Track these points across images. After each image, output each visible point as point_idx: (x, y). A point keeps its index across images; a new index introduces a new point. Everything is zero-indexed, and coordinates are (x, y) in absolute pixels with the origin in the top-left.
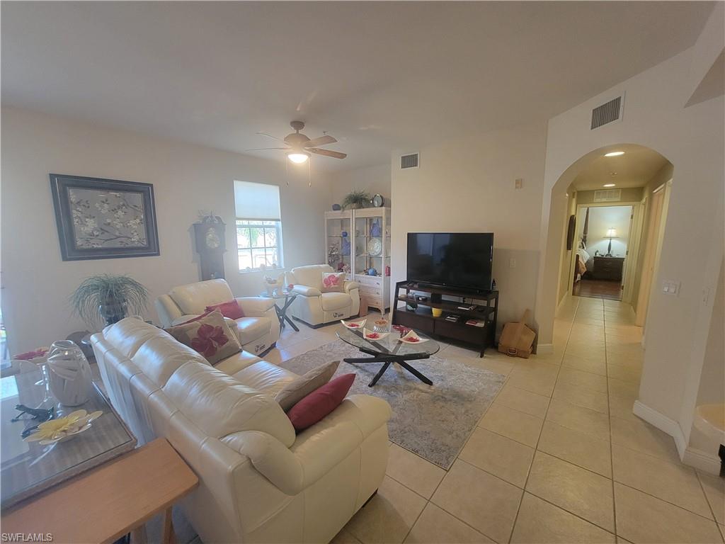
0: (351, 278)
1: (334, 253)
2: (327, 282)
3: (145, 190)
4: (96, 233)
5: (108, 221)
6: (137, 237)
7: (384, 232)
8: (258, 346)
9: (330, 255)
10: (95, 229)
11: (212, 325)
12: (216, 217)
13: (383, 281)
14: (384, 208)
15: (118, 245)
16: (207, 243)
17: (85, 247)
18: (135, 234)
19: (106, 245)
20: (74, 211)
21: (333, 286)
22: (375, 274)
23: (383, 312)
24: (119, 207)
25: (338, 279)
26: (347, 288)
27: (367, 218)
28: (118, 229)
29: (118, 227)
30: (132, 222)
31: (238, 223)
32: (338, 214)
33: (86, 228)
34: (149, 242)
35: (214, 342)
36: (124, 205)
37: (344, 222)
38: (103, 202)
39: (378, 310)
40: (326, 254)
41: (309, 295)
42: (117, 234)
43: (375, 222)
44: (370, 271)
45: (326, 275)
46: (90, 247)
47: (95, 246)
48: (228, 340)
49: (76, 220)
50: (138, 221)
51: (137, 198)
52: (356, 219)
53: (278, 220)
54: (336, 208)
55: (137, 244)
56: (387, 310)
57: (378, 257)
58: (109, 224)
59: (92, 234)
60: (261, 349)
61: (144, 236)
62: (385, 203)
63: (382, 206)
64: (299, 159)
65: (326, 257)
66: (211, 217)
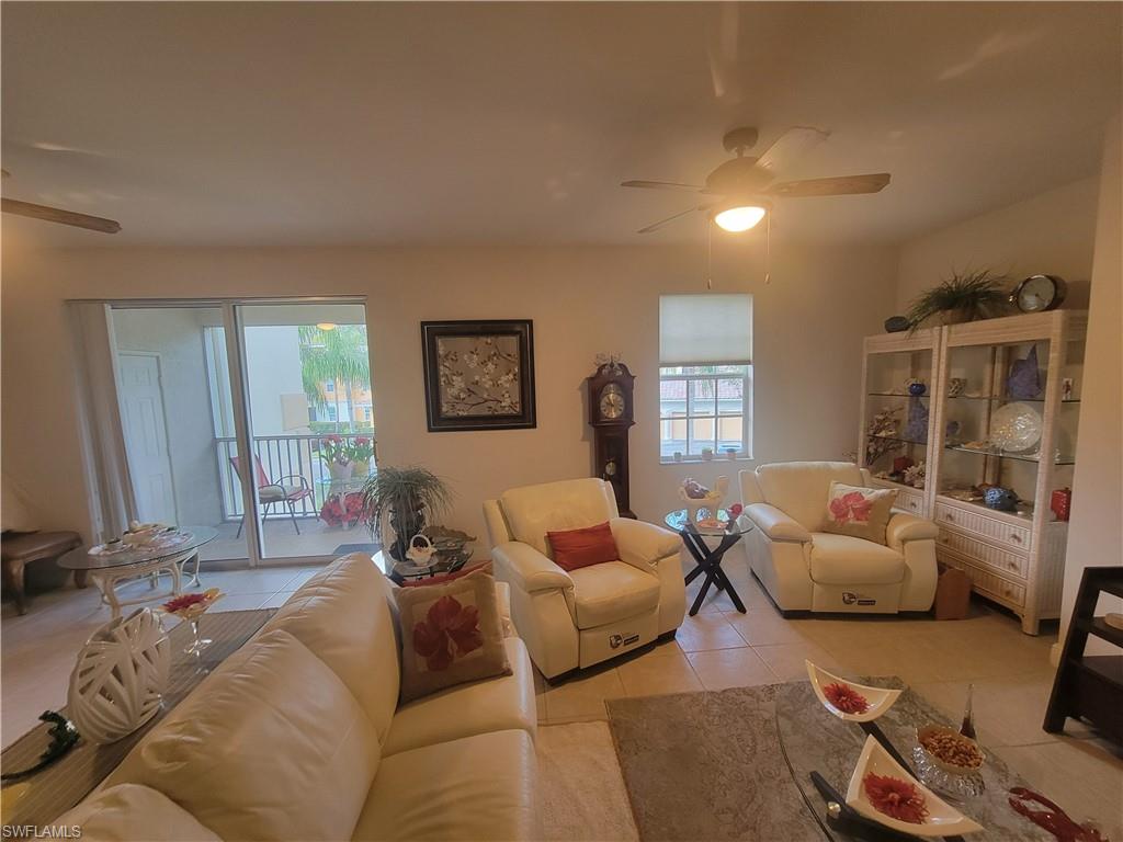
0: (924, 505)
1: (883, 434)
2: (839, 508)
3: (521, 331)
4: (462, 396)
5: (477, 378)
6: (509, 402)
7: (1051, 385)
8: (618, 638)
9: (874, 439)
10: (461, 390)
11: (460, 601)
12: (620, 365)
13: (1036, 535)
14: (1057, 314)
15: (486, 413)
16: (602, 409)
17: (450, 414)
18: (507, 395)
19: (473, 412)
20: (442, 368)
21: (851, 522)
22: (1010, 504)
23: (1029, 625)
24: (490, 358)
25: (869, 506)
26: (896, 532)
27: (994, 347)
28: (487, 390)
29: (487, 386)
30: (504, 378)
31: (664, 371)
32: (898, 342)
33: (453, 388)
34: (523, 408)
35: (451, 640)
36: (495, 354)
37: (919, 359)
38: (472, 353)
39: (1010, 615)
40: (861, 433)
41: (779, 537)
42: (485, 396)
43: (1024, 355)
44: (993, 495)
45: (840, 490)
46: (455, 414)
47: (461, 413)
48: (480, 644)
49: (443, 379)
50: (511, 376)
51: (511, 343)
52: (950, 349)
53: (745, 362)
54: (896, 325)
55: (507, 411)
56: (1049, 626)
57: (1027, 456)
58: (477, 382)
59: (458, 398)
60: (627, 643)
61: (517, 399)
62: (1068, 296)
63: (1051, 307)
64: (739, 220)
65: (861, 441)
66: (612, 365)
